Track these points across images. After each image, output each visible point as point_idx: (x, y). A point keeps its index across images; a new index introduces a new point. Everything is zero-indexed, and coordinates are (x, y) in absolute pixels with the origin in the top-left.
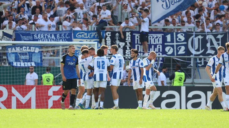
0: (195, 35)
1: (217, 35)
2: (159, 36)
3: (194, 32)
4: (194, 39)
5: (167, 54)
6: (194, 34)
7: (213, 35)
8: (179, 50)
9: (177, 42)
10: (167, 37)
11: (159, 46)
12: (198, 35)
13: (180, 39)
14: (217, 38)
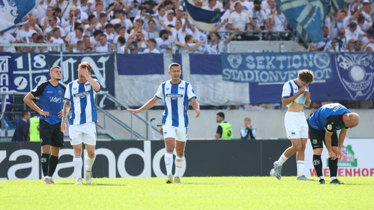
0: (63, 57)
1: (99, 57)
2: (4, 60)
3: (61, 53)
4: (61, 64)
5: (18, 88)
6: (61, 55)
7: (92, 57)
8: (36, 82)
9: (33, 68)
10: (16, 62)
11: (4, 76)
12: (68, 58)
13: (38, 64)
14: (99, 61)
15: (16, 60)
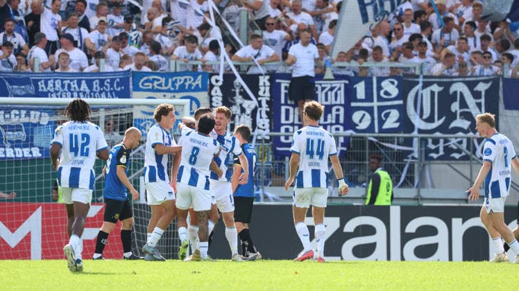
1: (476, 83)
2: (338, 86)
3: (421, 76)
4: (420, 93)
5: (357, 128)
6: (421, 80)
8: (384, 119)
9: (380, 99)
10: (356, 88)
11: (338, 110)
12: (431, 84)
13: (387, 93)
15: (355, 86)
